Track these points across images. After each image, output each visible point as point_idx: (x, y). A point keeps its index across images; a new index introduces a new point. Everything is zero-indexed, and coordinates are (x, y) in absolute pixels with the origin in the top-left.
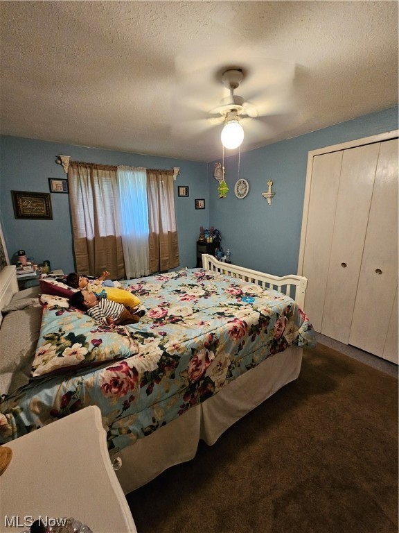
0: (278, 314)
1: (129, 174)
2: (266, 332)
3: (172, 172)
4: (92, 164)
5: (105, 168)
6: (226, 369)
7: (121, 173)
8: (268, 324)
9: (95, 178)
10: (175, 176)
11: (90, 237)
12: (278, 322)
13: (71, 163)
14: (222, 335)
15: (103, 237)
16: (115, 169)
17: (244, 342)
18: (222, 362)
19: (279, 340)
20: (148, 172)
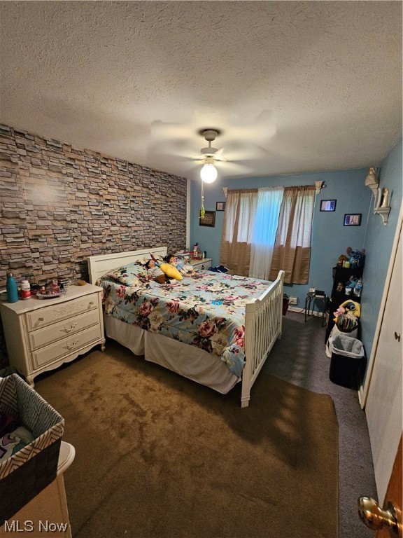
0: (208, 317)
1: (268, 194)
2: (192, 322)
3: (313, 187)
4: (241, 190)
5: (248, 191)
6: (159, 324)
7: (260, 194)
8: (196, 318)
9: (242, 199)
10: (317, 191)
11: (231, 241)
12: (205, 323)
13: (229, 191)
14: (161, 302)
15: (239, 243)
16: (256, 191)
17: (173, 317)
18: (158, 317)
19: (204, 338)
20: (286, 189)
